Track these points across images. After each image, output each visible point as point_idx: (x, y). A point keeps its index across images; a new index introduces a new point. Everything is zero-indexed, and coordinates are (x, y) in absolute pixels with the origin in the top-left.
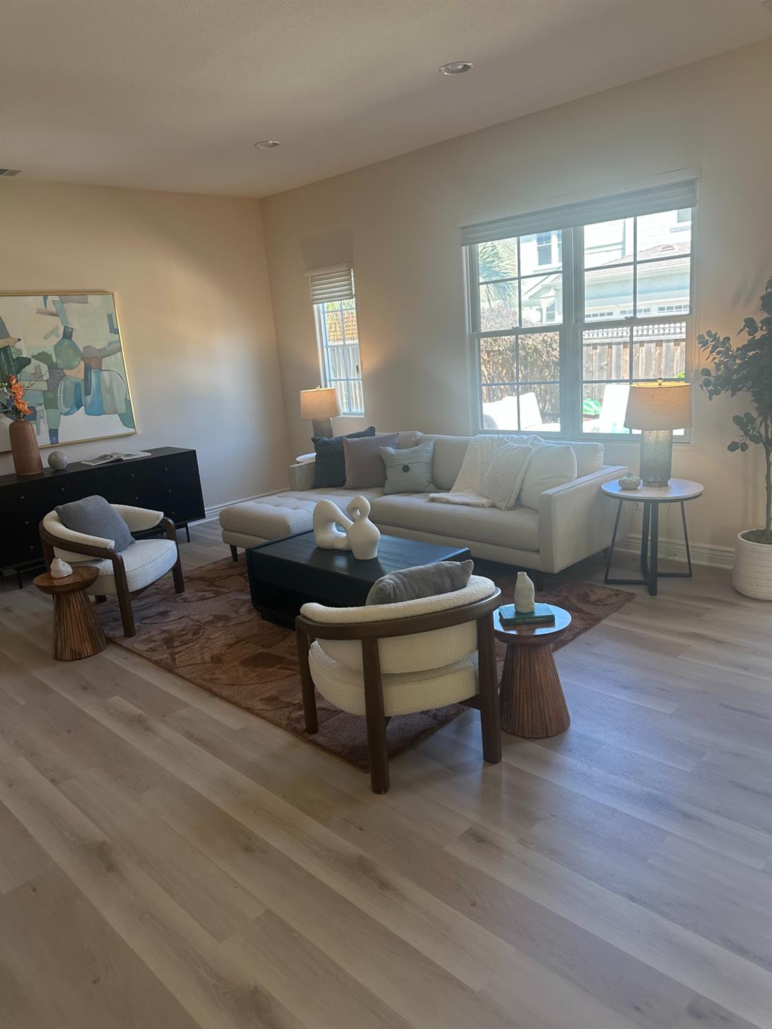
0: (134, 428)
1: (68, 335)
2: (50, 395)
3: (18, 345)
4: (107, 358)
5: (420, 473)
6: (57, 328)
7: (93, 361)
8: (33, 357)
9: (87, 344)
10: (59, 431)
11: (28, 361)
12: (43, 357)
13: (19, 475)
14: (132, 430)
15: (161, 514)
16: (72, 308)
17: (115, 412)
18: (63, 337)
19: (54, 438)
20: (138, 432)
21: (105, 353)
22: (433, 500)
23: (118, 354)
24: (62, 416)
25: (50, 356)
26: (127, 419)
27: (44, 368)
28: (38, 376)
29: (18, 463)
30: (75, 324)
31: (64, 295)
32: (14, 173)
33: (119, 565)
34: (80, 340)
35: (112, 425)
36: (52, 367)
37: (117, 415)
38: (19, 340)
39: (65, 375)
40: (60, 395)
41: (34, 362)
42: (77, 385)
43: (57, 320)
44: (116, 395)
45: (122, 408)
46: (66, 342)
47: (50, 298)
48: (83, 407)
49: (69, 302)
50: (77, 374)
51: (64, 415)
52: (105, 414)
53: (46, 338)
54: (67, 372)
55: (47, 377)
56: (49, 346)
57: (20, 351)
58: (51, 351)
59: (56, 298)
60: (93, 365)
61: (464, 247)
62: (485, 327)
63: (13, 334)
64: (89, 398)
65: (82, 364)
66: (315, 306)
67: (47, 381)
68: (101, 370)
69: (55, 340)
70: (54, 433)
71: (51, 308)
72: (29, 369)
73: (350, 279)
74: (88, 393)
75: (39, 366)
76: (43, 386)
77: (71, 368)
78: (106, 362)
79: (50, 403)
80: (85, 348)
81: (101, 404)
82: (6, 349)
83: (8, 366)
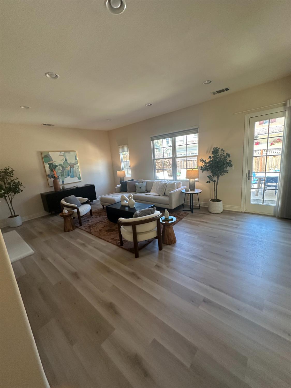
2: (62, 173)
4: (75, 165)
5: (144, 189)
6: (64, 159)
7: (72, 166)
8: (59, 165)
9: (70, 162)
10: (64, 181)
11: (57, 166)
13: (55, 191)
14: (81, 181)
15: (87, 199)
18: (65, 161)
19: (63, 183)
20: (82, 181)
22: (146, 194)
23: (77, 164)
24: (65, 178)
25: (62, 165)
26: (79, 178)
27: (61, 167)
28: (59, 169)
29: (55, 189)
30: (67, 158)
31: (65, 152)
32: (53, 125)
33: (78, 210)
34: (69, 161)
35: (76, 180)
36: (63, 167)
37: (77, 178)
38: (55, 161)
39: (65, 169)
40: (64, 173)
43: (63, 157)
44: (77, 173)
45: (78, 176)
47: (62, 152)
48: (69, 176)
49: (66, 153)
50: (68, 169)
51: (66, 177)
52: (74, 177)
53: (61, 161)
56: (62, 163)
57: (55, 164)
61: (151, 141)
62: (156, 158)
63: (53, 160)
64: (71, 174)
65: (69, 166)
66: (120, 153)
67: (61, 170)
68: (73, 168)
69: (63, 161)
70: (63, 182)
71: (62, 154)
72: (57, 168)
73: (127, 148)
74: (70, 173)
75: (59, 167)
77: (67, 167)
79: (62, 175)
80: (70, 163)
81: (74, 175)
82: (52, 164)
83: (53, 167)
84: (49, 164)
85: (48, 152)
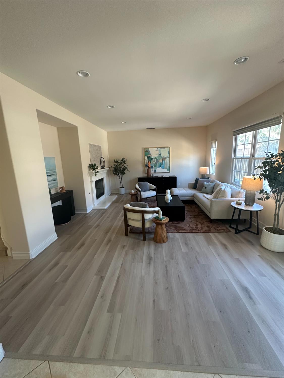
0: (170, 171)
1: (160, 154)
2: (156, 164)
3: (152, 156)
4: (167, 159)
7: (164, 159)
8: (154, 158)
11: (153, 159)
12: (155, 158)
13: (147, 177)
15: (155, 187)
16: (162, 150)
17: (166, 168)
21: (166, 158)
23: (169, 158)
24: (157, 168)
25: (157, 158)
28: (154, 161)
30: (162, 152)
31: (161, 148)
32: (154, 128)
35: (166, 170)
36: (157, 160)
39: (158, 161)
41: (154, 159)
42: (160, 163)
43: (159, 152)
44: (167, 165)
45: (168, 168)
46: (160, 156)
47: (158, 148)
48: (161, 167)
50: (161, 161)
51: (158, 168)
53: (156, 155)
54: (159, 161)
55: (155, 161)
57: (152, 157)
58: (157, 157)
59: (159, 148)
60: (164, 160)
61: (234, 136)
63: (151, 154)
64: (162, 165)
65: (162, 160)
66: (211, 149)
69: (158, 155)
70: (155, 171)
71: (158, 150)
72: (153, 160)
73: (216, 143)
76: (155, 163)
77: (160, 160)
78: (166, 159)
79: (155, 166)
80: (163, 157)
81: (164, 167)
82: (150, 157)
83: (150, 159)
84: (148, 157)
85: (149, 148)
